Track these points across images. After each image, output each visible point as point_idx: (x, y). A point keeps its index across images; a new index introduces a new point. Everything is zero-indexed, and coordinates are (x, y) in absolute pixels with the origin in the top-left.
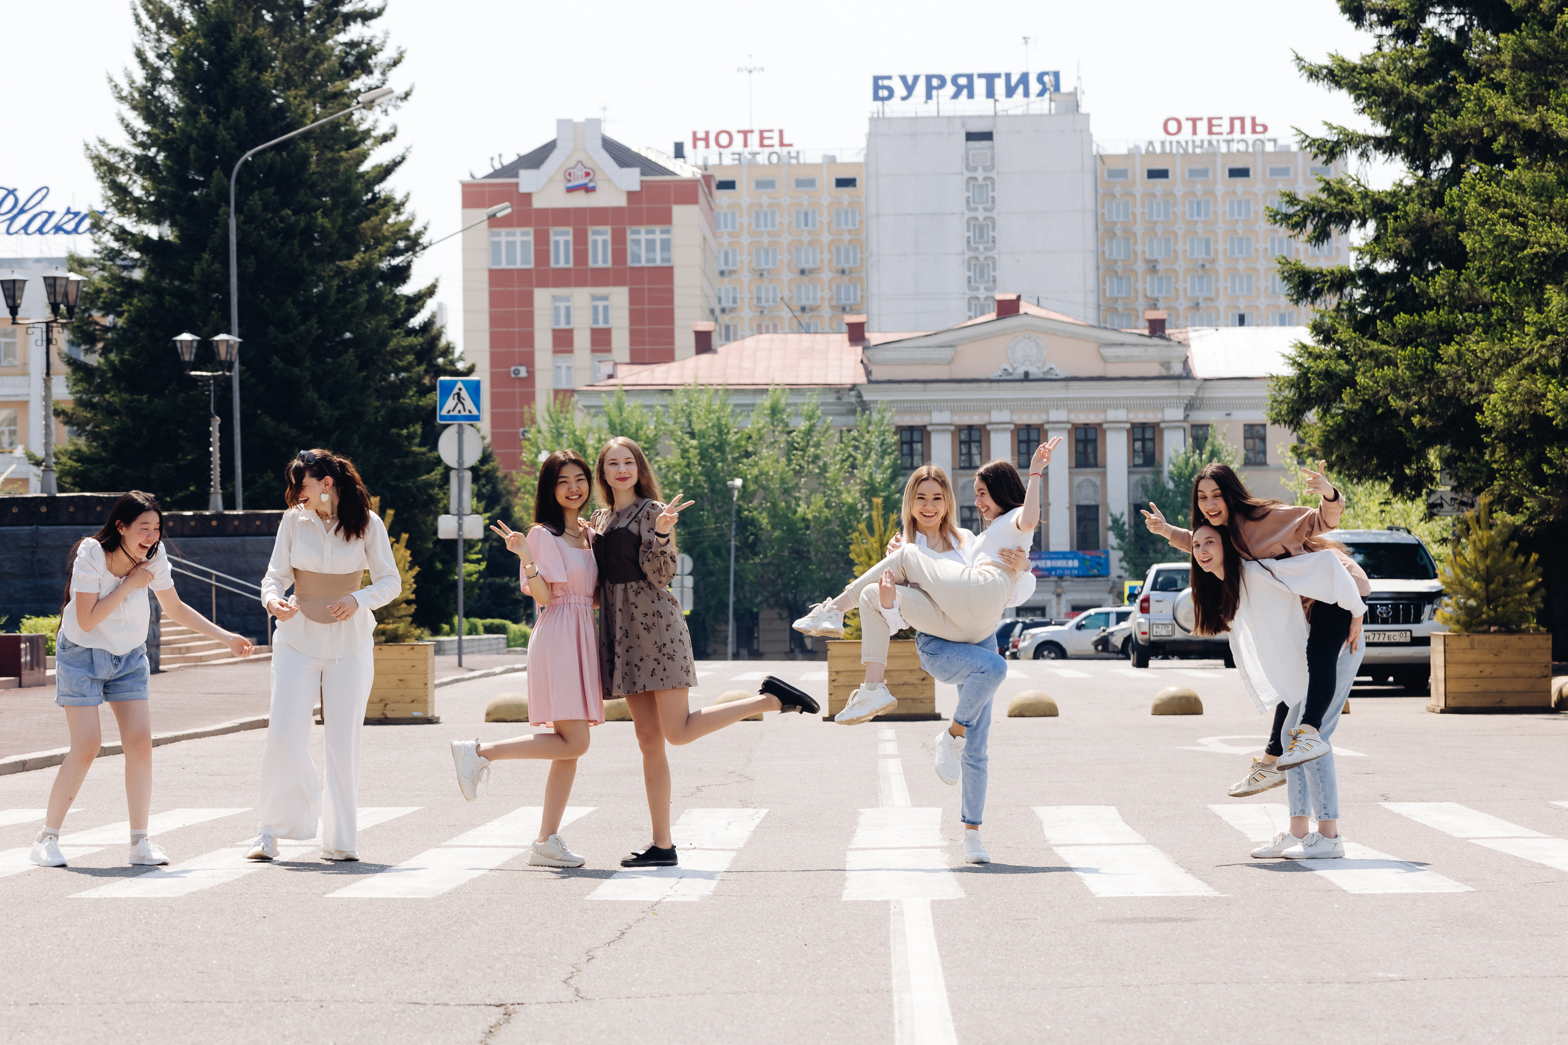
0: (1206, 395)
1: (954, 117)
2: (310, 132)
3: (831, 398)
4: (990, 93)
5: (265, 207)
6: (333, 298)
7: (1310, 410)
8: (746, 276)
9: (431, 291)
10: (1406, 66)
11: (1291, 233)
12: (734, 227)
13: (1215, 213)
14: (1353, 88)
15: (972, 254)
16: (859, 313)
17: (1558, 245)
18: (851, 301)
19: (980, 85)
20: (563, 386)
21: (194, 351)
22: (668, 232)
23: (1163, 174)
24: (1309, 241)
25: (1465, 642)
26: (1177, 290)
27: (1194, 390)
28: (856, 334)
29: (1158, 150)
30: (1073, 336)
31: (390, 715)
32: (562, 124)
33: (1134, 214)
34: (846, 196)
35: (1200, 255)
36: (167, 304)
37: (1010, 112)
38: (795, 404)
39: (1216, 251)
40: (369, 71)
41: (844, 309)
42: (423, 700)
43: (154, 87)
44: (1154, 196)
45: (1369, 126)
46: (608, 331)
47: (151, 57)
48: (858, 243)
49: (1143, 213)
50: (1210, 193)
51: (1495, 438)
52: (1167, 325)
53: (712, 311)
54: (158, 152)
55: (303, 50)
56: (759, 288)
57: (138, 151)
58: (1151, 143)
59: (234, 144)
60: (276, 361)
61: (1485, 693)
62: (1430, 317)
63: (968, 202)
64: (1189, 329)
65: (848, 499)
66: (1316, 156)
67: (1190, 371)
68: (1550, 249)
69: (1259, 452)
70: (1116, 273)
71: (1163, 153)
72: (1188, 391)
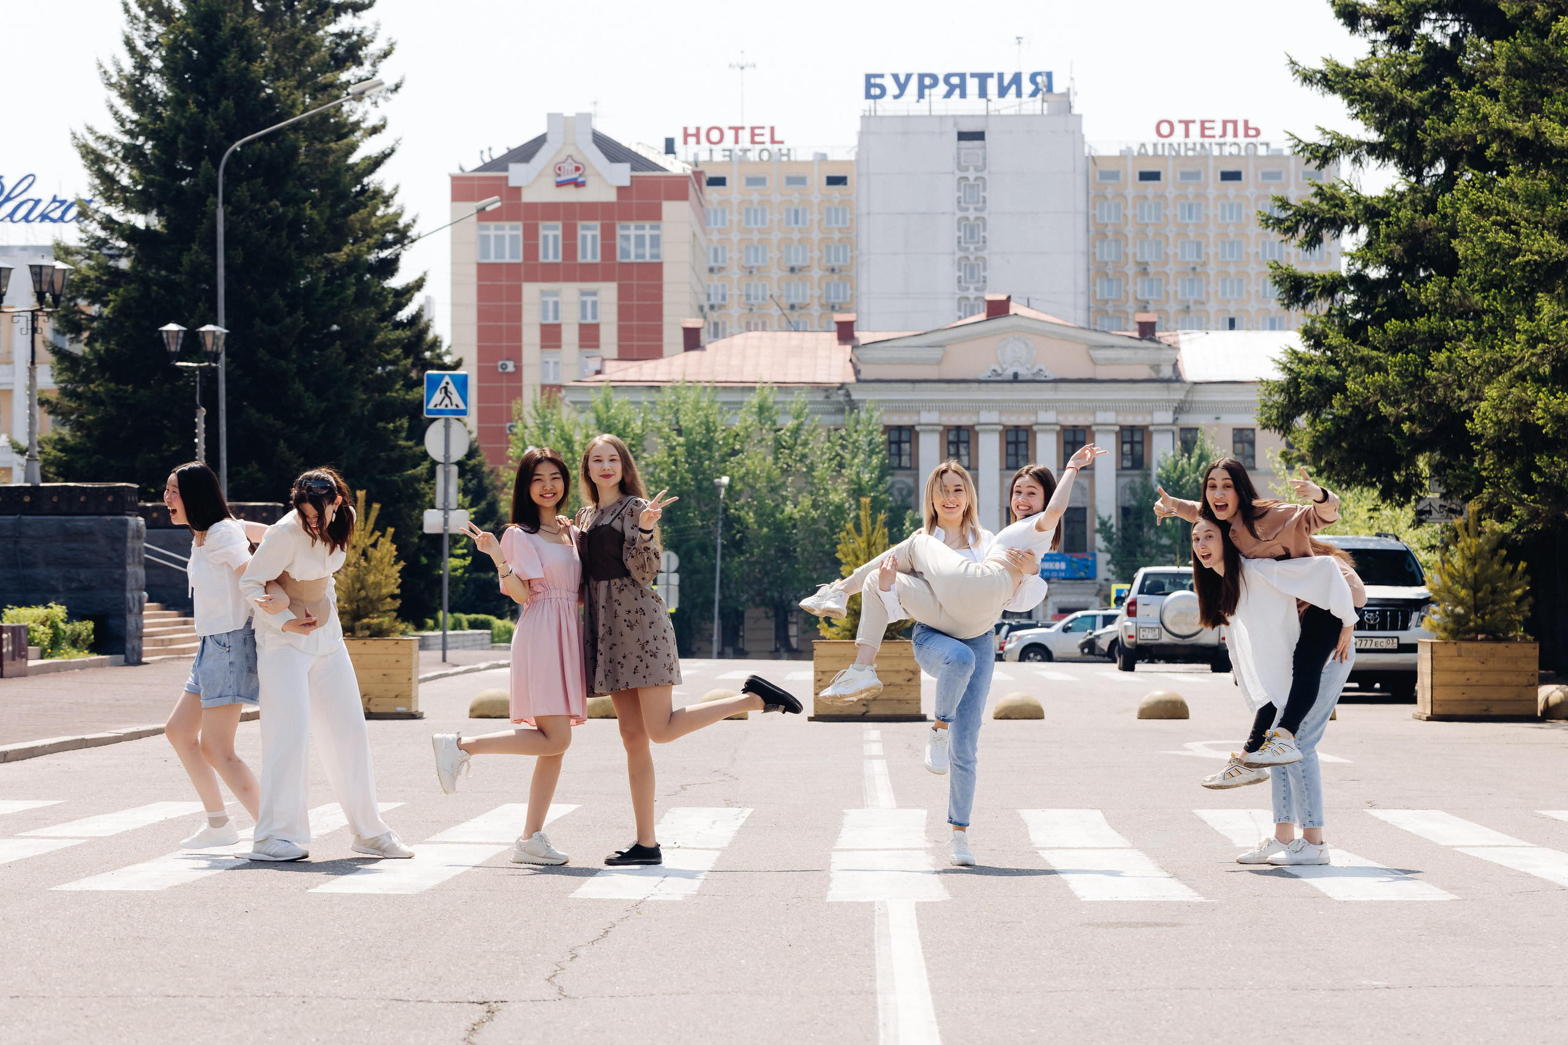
0: (1195, 398)
1: (946, 116)
2: (299, 122)
3: (820, 397)
4: (983, 93)
5: (254, 198)
6: (321, 290)
7: (1300, 415)
8: (735, 273)
9: (419, 285)
10: (1400, 71)
11: (1283, 237)
12: (723, 223)
13: (1207, 216)
14: (1347, 93)
15: (962, 254)
16: (848, 311)
17: (1550, 253)
18: (841, 300)
19: (972, 85)
20: (551, 381)
21: (180, 341)
22: (658, 228)
23: (1154, 176)
24: (1301, 245)
25: (1452, 649)
26: (1167, 293)
27: (1184, 393)
28: (846, 332)
29: (1151, 152)
30: (1064, 338)
31: (373, 709)
32: (552, 118)
33: (1125, 216)
34: (837, 195)
35: (1191, 258)
36: (153, 295)
37: (1003, 112)
38: (783, 403)
39: (1207, 254)
40: (359, 63)
41: (833, 307)
42: (406, 695)
43: (142, 76)
44: (1145, 198)
45: (1363, 132)
46: (595, 327)
47: (140, 45)
48: (849, 241)
49: (1135, 215)
50: (1202, 196)
51: (1485, 446)
52: (1157, 328)
53: (701, 308)
54: (146, 141)
55: (294, 41)
56: (748, 285)
57: (126, 139)
58: (1143, 145)
59: (222, 134)
60: (262, 353)
61: (1471, 700)
62: (1421, 324)
63: (959, 202)
64: (1179, 332)
65: (835, 498)
66: (1308, 161)
67: (1180, 374)
68: (1542, 257)
69: (1248, 457)
70: (1107, 274)
71: (1156, 155)
72: (1177, 394)
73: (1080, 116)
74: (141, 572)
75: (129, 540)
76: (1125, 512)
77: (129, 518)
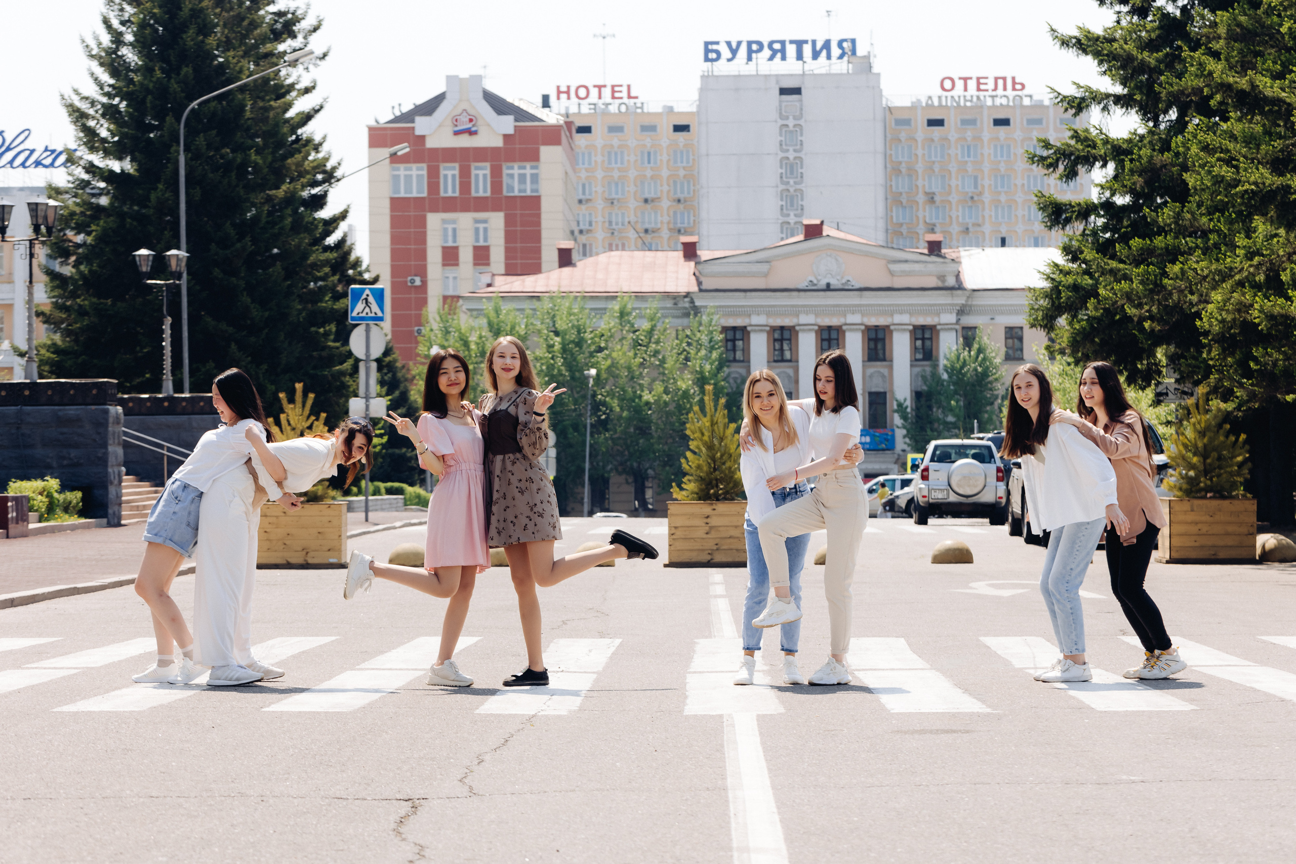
0: (974, 303)
1: (769, 75)
2: (245, 85)
3: (669, 304)
4: (800, 56)
5: (209, 146)
6: (264, 220)
7: (1061, 316)
8: (600, 204)
9: (343, 216)
10: (1140, 37)
11: (1046, 172)
12: (590, 164)
13: (982, 154)
14: (1097, 54)
15: (784, 187)
16: (692, 234)
17: (1264, 184)
18: (686, 225)
19: (791, 50)
20: (451, 293)
21: (150, 263)
22: (536, 168)
23: (939, 123)
24: (1061, 178)
25: (1186, 505)
26: (950, 217)
27: (965, 298)
28: (690, 251)
29: (936, 103)
30: (867, 254)
31: (311, 561)
32: (450, 79)
33: (916, 155)
34: (681, 139)
35: (970, 189)
36: (128, 226)
37: (816, 72)
38: (639, 309)
39: (983, 186)
40: (293, 36)
41: (679, 231)
42: (337, 549)
43: (117, 49)
44: (932, 140)
45: (1110, 86)
46: (486, 249)
47: (115, 23)
48: (692, 177)
49: (924, 155)
50: (978, 138)
51: (1212, 340)
52: (943, 246)
53: (572, 232)
54: (121, 101)
55: (240, 18)
56: (610, 214)
57: (105, 100)
58: (930, 98)
59: (183, 95)
60: (217, 272)
61: (1202, 547)
62: (1159, 241)
63: (781, 145)
64: (961, 249)
65: (682, 385)
66: (1066, 110)
67: (962, 283)
68: (1258, 187)
69: (1017, 350)
70: (902, 203)
71: (940, 106)
72: (959, 299)
73: (879, 74)
74: (120, 451)
75: (110, 425)
76: (918, 395)
77: (110, 407)
